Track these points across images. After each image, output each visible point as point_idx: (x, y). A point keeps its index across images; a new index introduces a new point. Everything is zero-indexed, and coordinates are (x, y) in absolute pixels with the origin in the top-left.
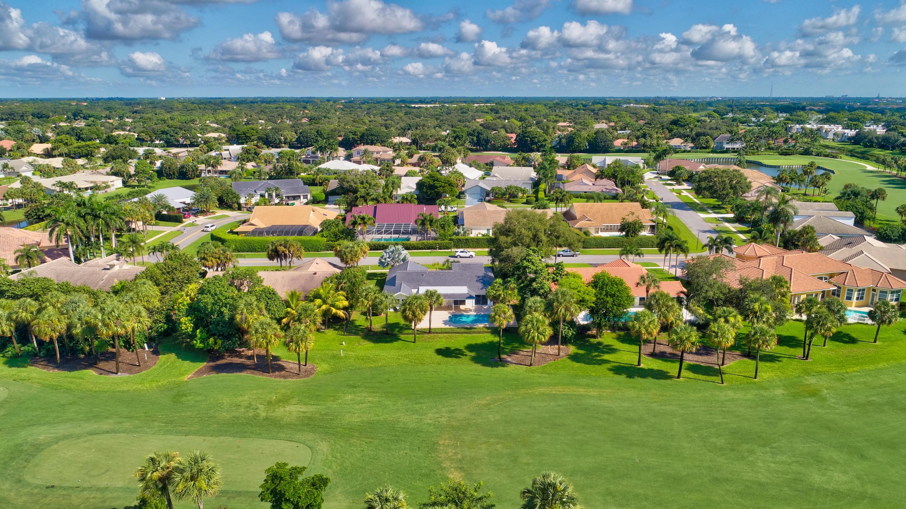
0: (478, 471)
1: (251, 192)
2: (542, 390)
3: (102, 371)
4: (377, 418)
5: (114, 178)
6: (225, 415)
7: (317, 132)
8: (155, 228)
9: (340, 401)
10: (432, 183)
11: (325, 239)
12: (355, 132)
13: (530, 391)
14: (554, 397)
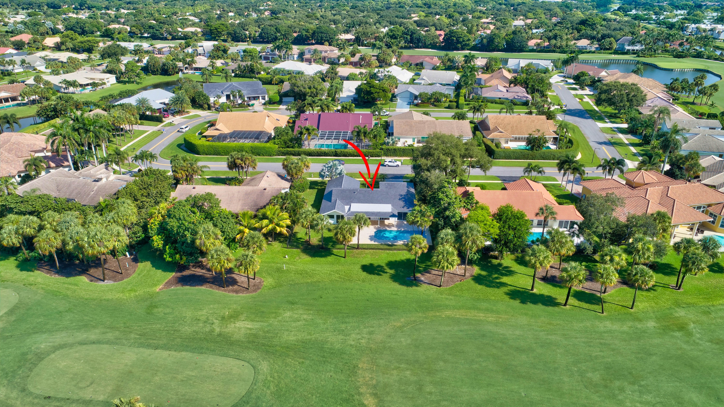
0: (389, 398)
1: (219, 94)
2: (448, 313)
3: (93, 278)
4: (309, 337)
5: (108, 75)
6: (187, 330)
7: (276, 29)
9: (280, 318)
10: (368, 90)
11: (277, 146)
12: (308, 30)
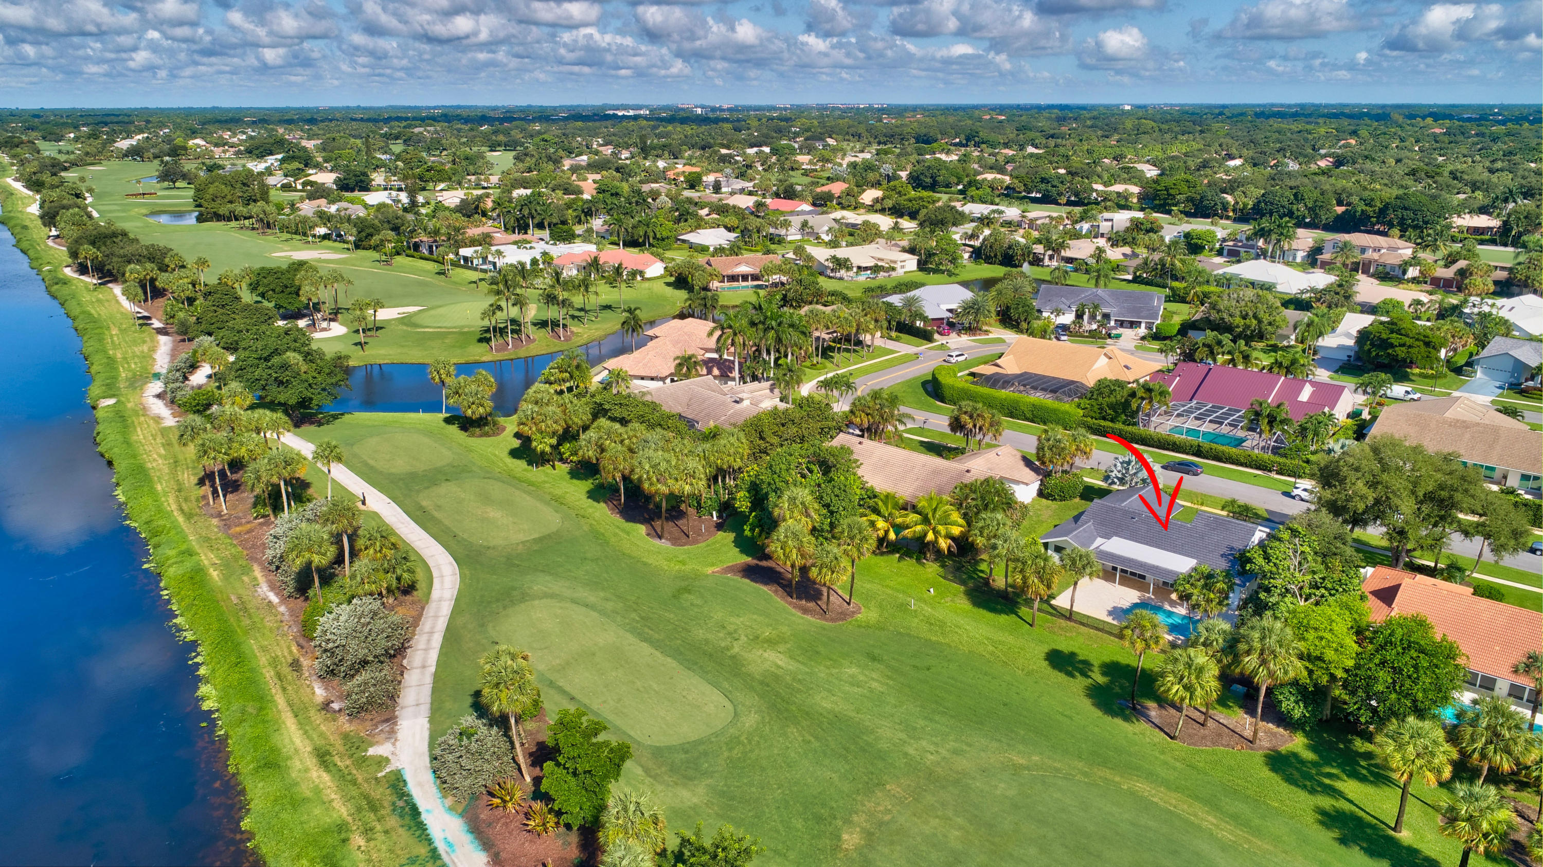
3: (653, 532)
5: (907, 256)
7: (1295, 195)
8: (891, 345)
10: (1384, 336)
11: (1081, 412)
12: (1372, 200)
13: (1117, 779)
14: (1145, 805)
